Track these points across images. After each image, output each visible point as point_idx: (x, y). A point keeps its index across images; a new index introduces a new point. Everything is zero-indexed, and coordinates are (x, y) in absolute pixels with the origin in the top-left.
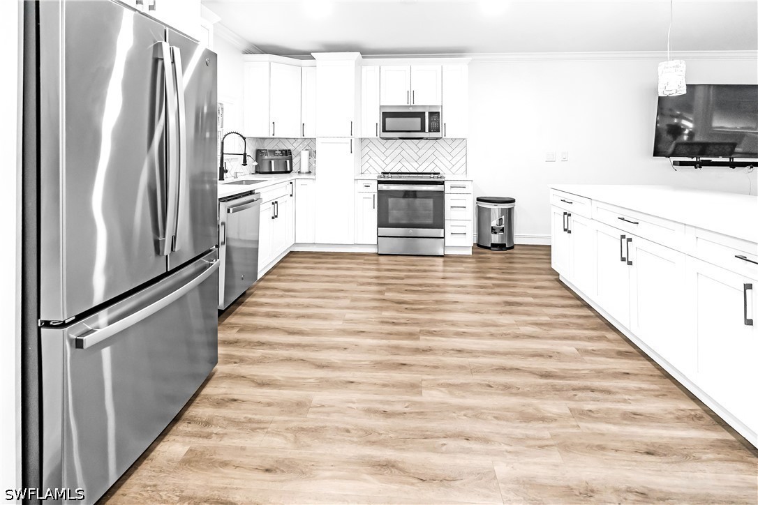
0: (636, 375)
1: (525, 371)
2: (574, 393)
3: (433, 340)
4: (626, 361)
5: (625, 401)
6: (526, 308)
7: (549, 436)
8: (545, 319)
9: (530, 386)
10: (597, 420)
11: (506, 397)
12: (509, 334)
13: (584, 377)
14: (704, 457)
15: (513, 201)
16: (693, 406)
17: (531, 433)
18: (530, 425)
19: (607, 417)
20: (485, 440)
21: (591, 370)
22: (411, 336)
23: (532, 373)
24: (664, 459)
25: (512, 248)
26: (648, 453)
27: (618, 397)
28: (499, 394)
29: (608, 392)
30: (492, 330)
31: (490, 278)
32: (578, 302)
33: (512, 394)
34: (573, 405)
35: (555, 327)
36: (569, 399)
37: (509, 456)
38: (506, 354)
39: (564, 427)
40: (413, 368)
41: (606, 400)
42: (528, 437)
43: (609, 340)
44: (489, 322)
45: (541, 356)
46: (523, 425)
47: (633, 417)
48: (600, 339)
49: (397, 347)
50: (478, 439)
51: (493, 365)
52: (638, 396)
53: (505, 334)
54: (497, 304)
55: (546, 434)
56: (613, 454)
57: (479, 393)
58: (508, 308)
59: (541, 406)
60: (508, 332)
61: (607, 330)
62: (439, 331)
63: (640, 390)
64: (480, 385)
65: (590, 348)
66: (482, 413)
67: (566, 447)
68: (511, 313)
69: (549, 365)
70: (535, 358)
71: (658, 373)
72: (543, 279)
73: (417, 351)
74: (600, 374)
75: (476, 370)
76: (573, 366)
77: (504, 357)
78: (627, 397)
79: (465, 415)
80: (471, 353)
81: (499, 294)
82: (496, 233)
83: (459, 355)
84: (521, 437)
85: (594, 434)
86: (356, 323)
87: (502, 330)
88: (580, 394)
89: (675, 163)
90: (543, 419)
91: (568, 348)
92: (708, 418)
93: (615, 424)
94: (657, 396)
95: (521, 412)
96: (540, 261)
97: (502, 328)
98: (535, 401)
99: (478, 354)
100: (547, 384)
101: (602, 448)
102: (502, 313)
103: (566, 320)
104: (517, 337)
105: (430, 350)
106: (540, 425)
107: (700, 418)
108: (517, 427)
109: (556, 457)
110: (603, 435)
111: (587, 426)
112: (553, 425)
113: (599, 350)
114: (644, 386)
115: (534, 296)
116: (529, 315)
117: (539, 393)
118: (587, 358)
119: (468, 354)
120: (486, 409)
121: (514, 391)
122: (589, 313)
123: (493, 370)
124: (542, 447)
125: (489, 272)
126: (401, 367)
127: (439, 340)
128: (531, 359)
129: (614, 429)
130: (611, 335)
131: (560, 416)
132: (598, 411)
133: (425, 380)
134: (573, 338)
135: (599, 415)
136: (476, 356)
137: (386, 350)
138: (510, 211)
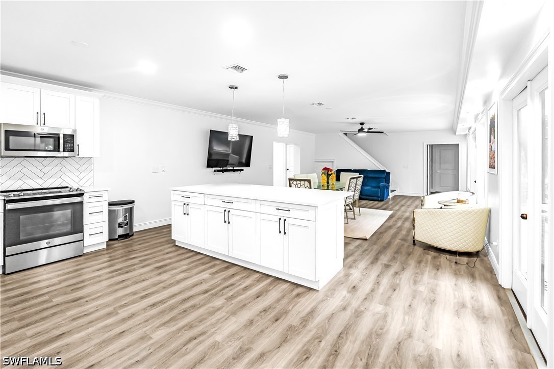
0: (237, 273)
1: (196, 295)
2: (222, 292)
3: (130, 309)
4: (230, 270)
5: (240, 285)
6: (171, 266)
7: (225, 314)
8: (185, 267)
9: (203, 300)
10: (236, 297)
11: (197, 311)
12: (173, 283)
13: (220, 284)
14: (271, 288)
15: (133, 202)
16: (259, 274)
17: (218, 317)
18: (216, 314)
19: (238, 294)
20: (204, 333)
21: (221, 280)
22: (109, 315)
23: (199, 294)
24: (263, 296)
25: (132, 235)
26: (258, 297)
27: (237, 284)
28: (192, 312)
29: (232, 285)
30: (162, 285)
31: (134, 258)
32: (194, 253)
33: (198, 308)
34: (225, 297)
35: (192, 269)
36: (222, 295)
37: (218, 331)
38: (180, 293)
39: (228, 307)
40: (131, 330)
41: (234, 288)
42: (219, 320)
43: (218, 265)
44: (156, 282)
45: (197, 285)
46: (213, 316)
47: (246, 289)
48: (214, 266)
49: (106, 326)
50: (200, 335)
51: (178, 301)
52: (242, 281)
53: (172, 284)
54: (152, 270)
55: (224, 314)
56: (249, 305)
57: (183, 317)
58: (161, 270)
59: (214, 305)
60: (172, 282)
61: (214, 261)
62: (129, 302)
63: (242, 278)
64: (180, 314)
65: (214, 271)
66: (192, 324)
67: (234, 313)
68: (165, 272)
69: (204, 287)
70: (196, 287)
71: (242, 269)
72: (168, 248)
73: (124, 320)
74: (225, 279)
75: (172, 308)
76: (213, 282)
77: (180, 295)
78: (239, 283)
79: (185, 331)
80: (162, 302)
81: (148, 265)
82: (122, 227)
83: (155, 307)
84: (215, 322)
85: (239, 302)
86: (47, 333)
87: (168, 283)
88: (224, 291)
89: (215, 171)
90: (219, 309)
91: (205, 275)
92: (264, 276)
93: (243, 295)
94: (248, 277)
95: (208, 312)
96: (156, 238)
97: (167, 281)
98: (210, 305)
99: (165, 301)
100: (210, 295)
101: (245, 305)
102: (160, 274)
103: (194, 264)
104: (178, 282)
105: (134, 314)
106: (220, 312)
107: (263, 277)
108: (211, 319)
109: (233, 319)
110: (242, 301)
111: (234, 301)
112: (224, 309)
113: (218, 270)
114: (242, 276)
115: (170, 258)
116: (175, 269)
117: (208, 301)
118: (216, 276)
119: (159, 304)
120: (192, 321)
121: (198, 306)
122: (202, 256)
123: (180, 304)
124: (226, 319)
125: (130, 255)
126: (122, 334)
127: (134, 307)
128: (194, 289)
129: (243, 297)
130: (217, 262)
131: (224, 304)
132: (235, 293)
133: (147, 331)
134: (204, 270)
135: (236, 295)
136: (165, 303)
137: (99, 333)
138: (131, 210)
